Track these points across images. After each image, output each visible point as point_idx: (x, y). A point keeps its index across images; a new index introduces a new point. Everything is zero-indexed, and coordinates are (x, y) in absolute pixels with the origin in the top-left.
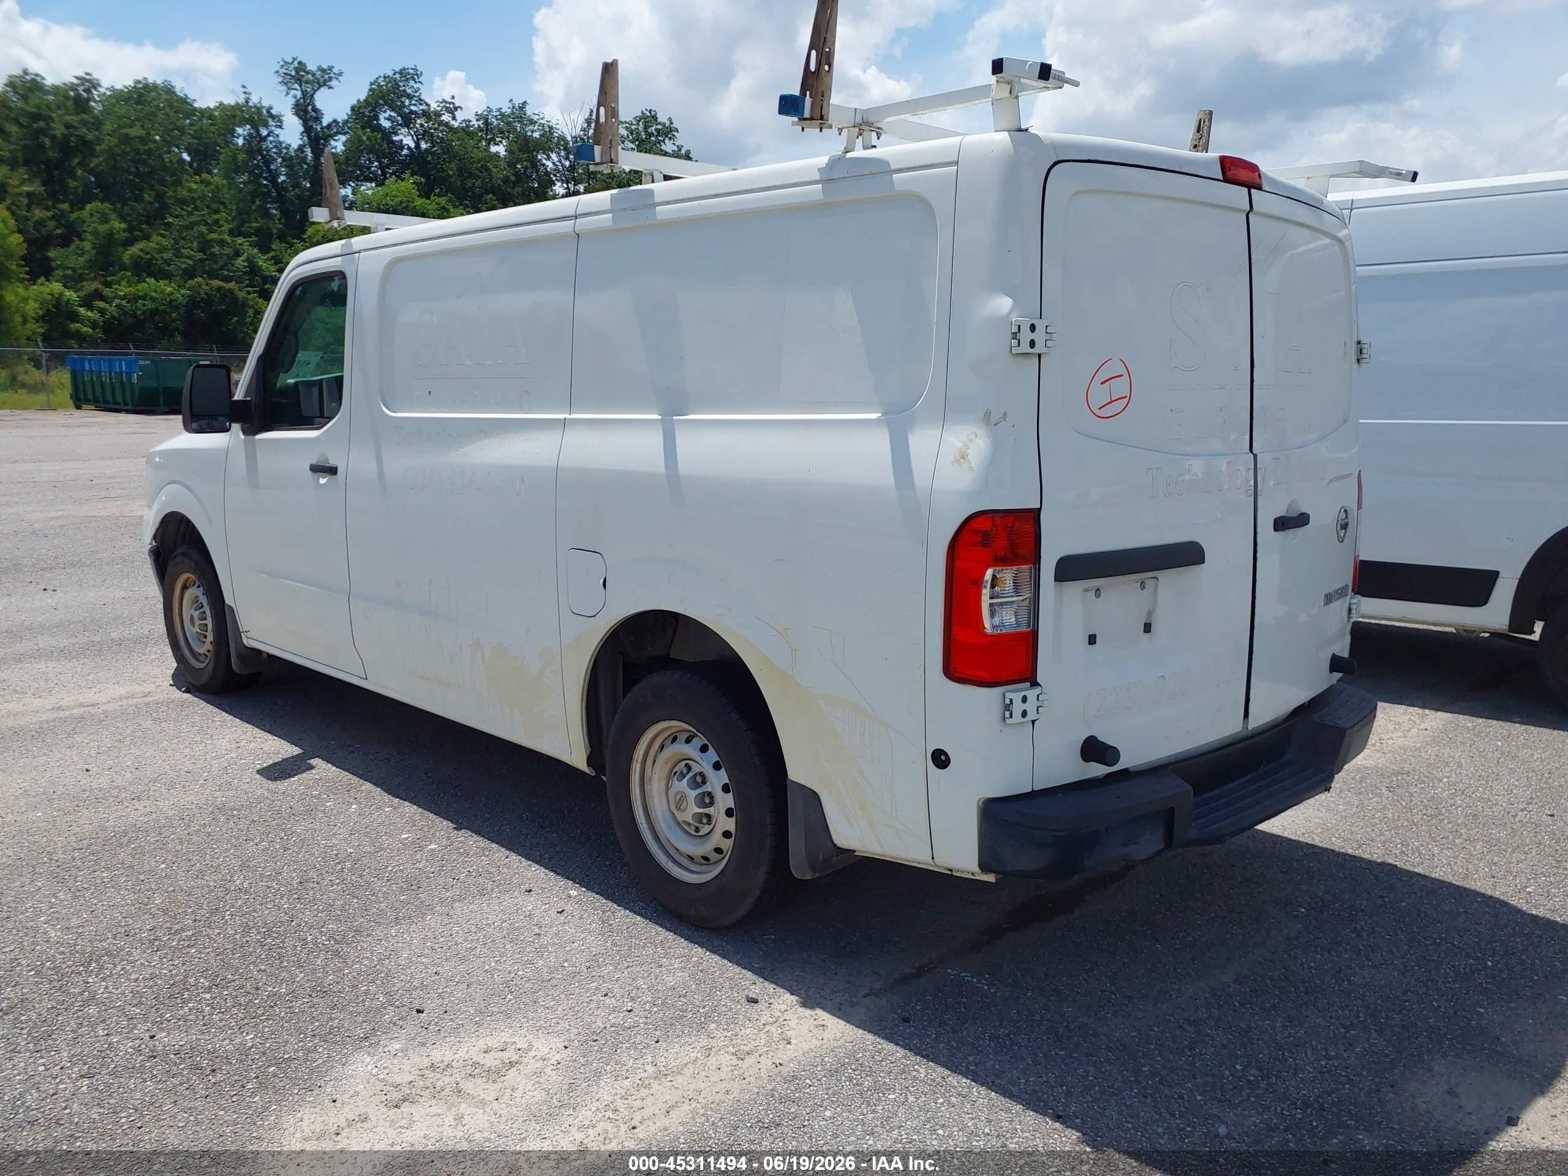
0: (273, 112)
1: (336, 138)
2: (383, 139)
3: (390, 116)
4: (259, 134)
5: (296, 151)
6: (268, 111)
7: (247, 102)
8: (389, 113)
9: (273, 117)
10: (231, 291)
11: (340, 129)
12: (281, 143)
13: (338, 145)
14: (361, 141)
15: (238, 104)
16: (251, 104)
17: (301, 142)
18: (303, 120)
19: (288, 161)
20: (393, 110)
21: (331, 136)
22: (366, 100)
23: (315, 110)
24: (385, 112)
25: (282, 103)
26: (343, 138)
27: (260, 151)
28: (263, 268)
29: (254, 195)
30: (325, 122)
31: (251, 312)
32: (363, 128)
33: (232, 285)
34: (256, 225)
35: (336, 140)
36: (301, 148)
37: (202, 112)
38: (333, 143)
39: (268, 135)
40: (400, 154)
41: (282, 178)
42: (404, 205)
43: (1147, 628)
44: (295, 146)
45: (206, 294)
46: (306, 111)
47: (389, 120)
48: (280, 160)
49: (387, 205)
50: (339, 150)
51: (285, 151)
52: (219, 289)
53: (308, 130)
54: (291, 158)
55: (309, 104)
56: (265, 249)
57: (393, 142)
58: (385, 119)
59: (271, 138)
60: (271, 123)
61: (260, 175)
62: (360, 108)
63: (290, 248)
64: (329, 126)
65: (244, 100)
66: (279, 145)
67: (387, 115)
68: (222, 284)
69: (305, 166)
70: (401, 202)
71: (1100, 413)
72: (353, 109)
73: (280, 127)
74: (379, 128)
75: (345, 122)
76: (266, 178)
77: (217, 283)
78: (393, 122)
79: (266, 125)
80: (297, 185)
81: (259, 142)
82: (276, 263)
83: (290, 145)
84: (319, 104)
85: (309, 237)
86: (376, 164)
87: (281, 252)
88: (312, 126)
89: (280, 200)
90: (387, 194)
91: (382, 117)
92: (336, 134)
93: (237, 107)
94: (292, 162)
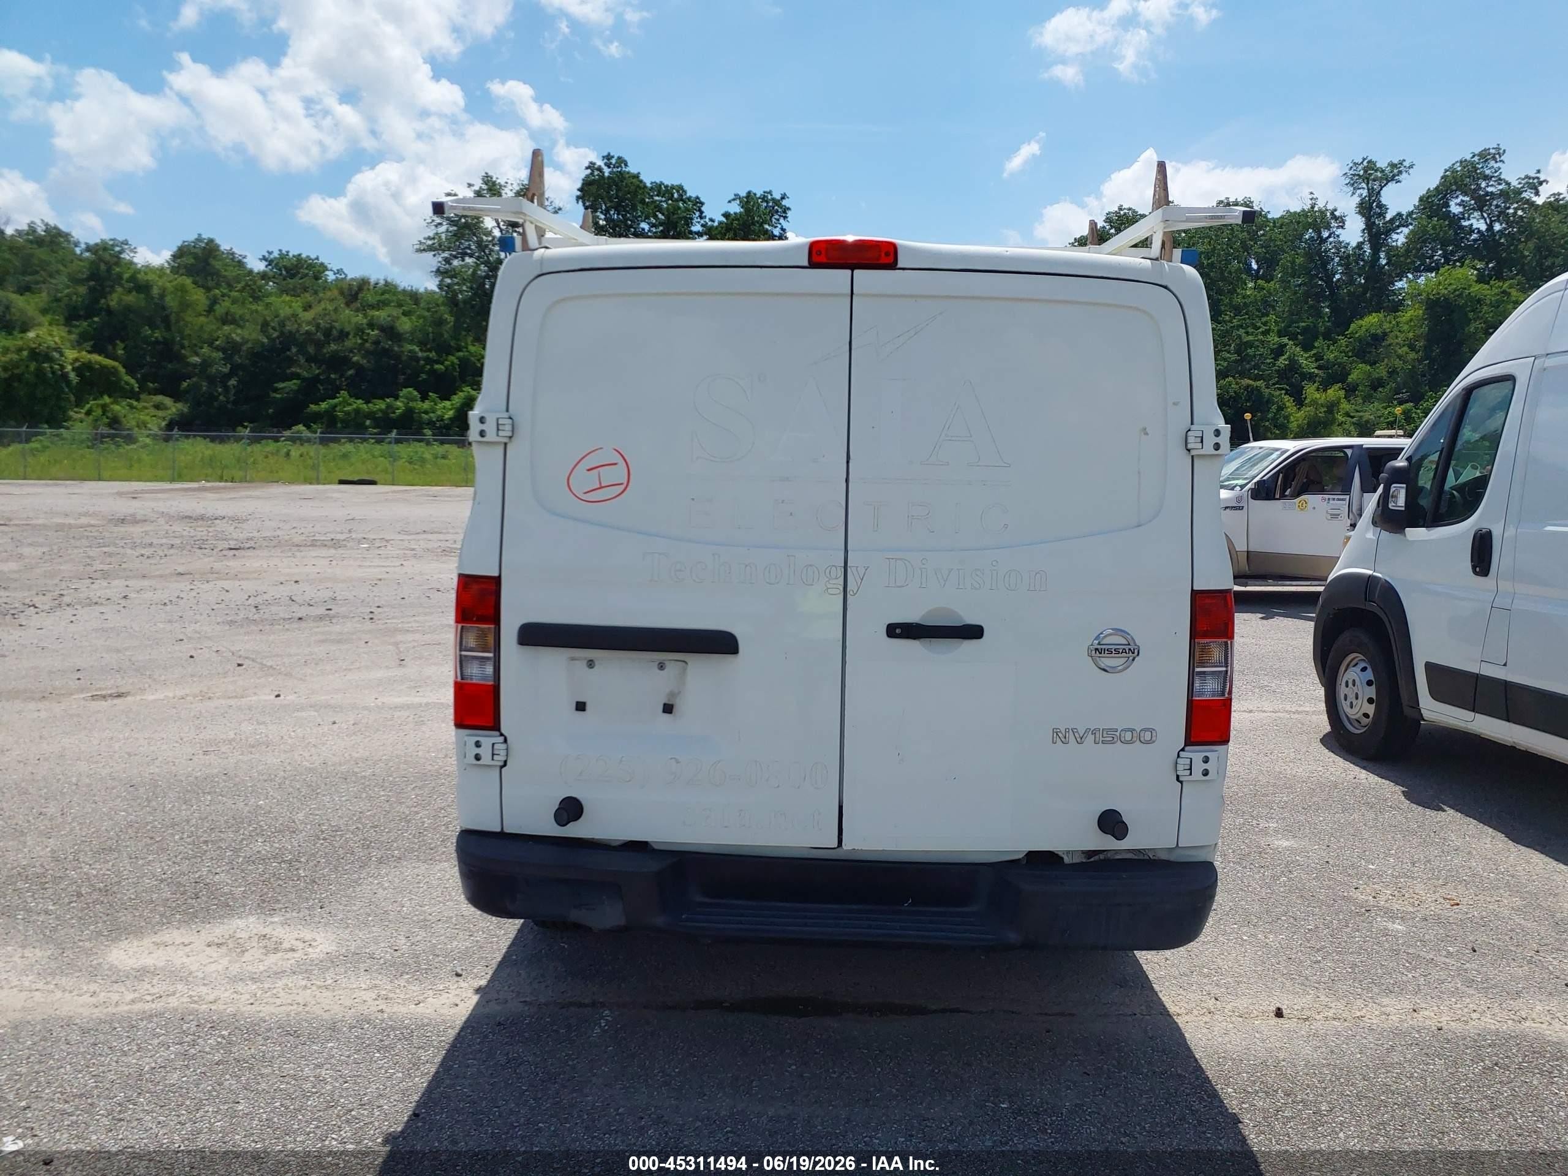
0: (1337, 214)
1: (1399, 231)
2: (1450, 226)
3: (1463, 201)
4: (1321, 237)
5: (1354, 248)
6: (1332, 213)
7: (1313, 207)
8: (1461, 197)
9: (1336, 218)
10: (1258, 389)
11: (1403, 222)
12: (1341, 243)
13: (1400, 238)
14: (1425, 232)
15: (1303, 210)
16: (1316, 209)
17: (1361, 240)
18: (1366, 218)
19: (1346, 260)
20: (1465, 194)
21: (1394, 230)
22: (1437, 188)
23: (1380, 206)
24: (1457, 197)
25: (1347, 204)
26: (1406, 231)
27: (1319, 253)
28: (1303, 365)
29: (1307, 295)
30: (1388, 217)
31: (1274, 407)
32: (1430, 217)
33: (1259, 383)
34: (1303, 324)
35: (1398, 233)
36: (1360, 246)
37: (1274, 221)
38: (1395, 236)
39: (1329, 237)
40: (1467, 239)
41: (1338, 276)
42: (1457, 293)
43: (668, 709)
44: (1354, 244)
45: (1235, 392)
46: (1370, 209)
47: (1460, 205)
48: (1337, 259)
49: (1439, 294)
50: (1399, 244)
51: (1343, 250)
52: (1248, 386)
53: (1370, 226)
54: (1349, 255)
55: (1374, 201)
56: (1307, 347)
57: (1462, 228)
58: (1457, 204)
59: (1331, 239)
60: (1334, 224)
61: (1316, 276)
62: (1428, 198)
63: (1333, 345)
64: (1392, 220)
65: (1309, 206)
66: (1339, 245)
67: (1458, 201)
68: (1251, 382)
69: (1362, 263)
70: (1455, 290)
71: (584, 497)
72: (1421, 199)
73: (1342, 227)
74: (1448, 215)
75: (1410, 214)
76: (1321, 279)
77: (1246, 382)
78: (1464, 207)
79: (1328, 227)
80: (1351, 282)
81: (1320, 244)
82: (1316, 360)
83: (1348, 244)
84: (1384, 200)
85: (1352, 333)
86: (1440, 252)
87: (1323, 349)
88: (1374, 222)
89: (1334, 298)
90: (1440, 283)
91: (1452, 203)
92: (1398, 227)
93: (1304, 214)
94: (1351, 259)
